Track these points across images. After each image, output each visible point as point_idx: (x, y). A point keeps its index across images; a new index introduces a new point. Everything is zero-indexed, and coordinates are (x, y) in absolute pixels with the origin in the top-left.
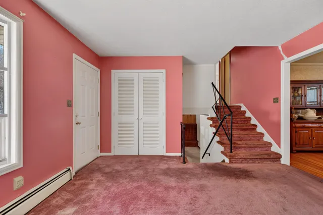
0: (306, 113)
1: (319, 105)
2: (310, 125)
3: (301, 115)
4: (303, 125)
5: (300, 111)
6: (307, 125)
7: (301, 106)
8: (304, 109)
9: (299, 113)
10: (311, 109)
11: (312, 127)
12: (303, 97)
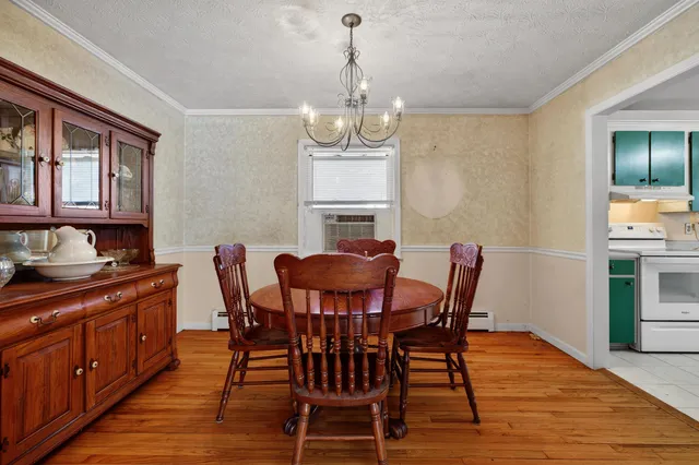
0: (53, 249)
1: (105, 212)
2: (77, 307)
3: (28, 258)
4: (46, 315)
5: (25, 237)
6: (61, 312)
7: (34, 211)
8: (46, 226)
9: (19, 246)
10: (78, 226)
11: (83, 317)
12: (44, 170)
